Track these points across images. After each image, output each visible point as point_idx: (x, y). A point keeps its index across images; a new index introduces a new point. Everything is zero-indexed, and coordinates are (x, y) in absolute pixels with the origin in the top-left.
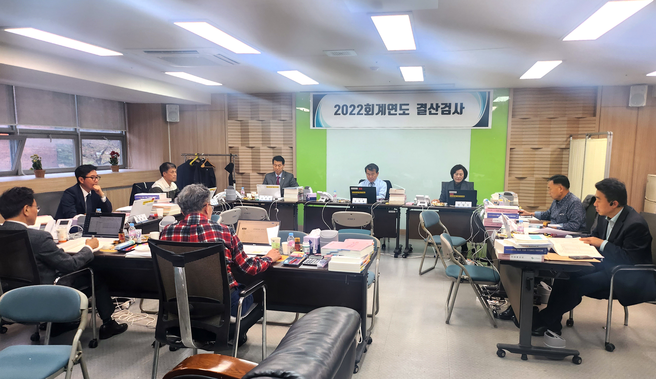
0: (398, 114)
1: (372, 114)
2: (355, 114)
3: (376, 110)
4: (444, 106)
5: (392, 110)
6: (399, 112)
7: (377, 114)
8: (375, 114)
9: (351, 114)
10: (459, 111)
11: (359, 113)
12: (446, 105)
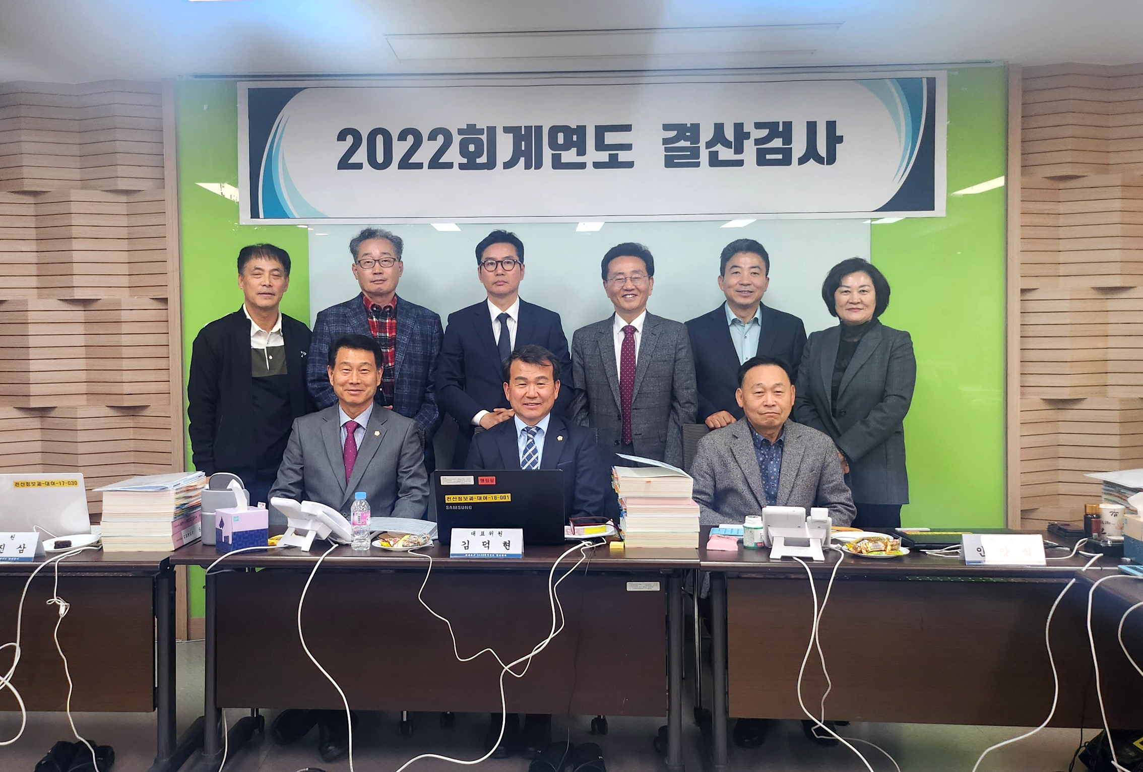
0: (590, 165)
3: (505, 147)
5: (566, 147)
6: (593, 155)
7: (508, 165)
8: (499, 164)
9: (405, 164)
10: (822, 150)
11: (436, 163)
12: (772, 128)
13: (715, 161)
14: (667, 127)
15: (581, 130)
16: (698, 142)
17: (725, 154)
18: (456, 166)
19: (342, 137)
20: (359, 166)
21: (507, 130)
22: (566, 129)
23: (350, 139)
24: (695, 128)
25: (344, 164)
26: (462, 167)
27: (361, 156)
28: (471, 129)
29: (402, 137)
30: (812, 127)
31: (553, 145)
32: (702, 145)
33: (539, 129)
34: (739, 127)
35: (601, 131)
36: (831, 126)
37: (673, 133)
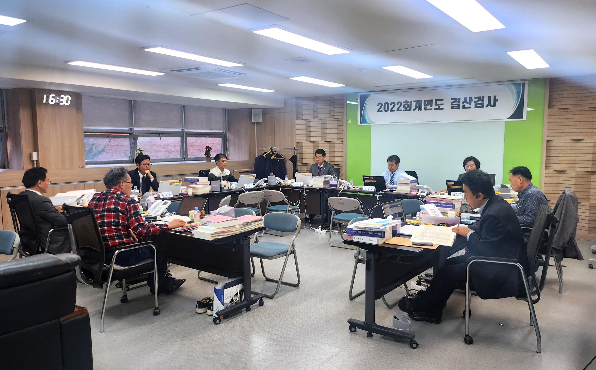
0: (433, 109)
1: (410, 110)
2: (394, 111)
3: (414, 106)
4: (477, 99)
5: (428, 105)
6: (434, 107)
7: (414, 110)
8: (412, 110)
9: (392, 110)
10: (492, 103)
11: (398, 110)
12: (479, 98)
13: (464, 107)
15: (432, 101)
16: (460, 103)
17: (467, 105)
18: (402, 110)
19: (378, 105)
20: (382, 111)
21: (414, 101)
22: (428, 101)
23: (380, 105)
24: (459, 99)
25: (379, 111)
26: (404, 110)
27: (382, 109)
28: (406, 101)
29: (391, 104)
30: (490, 97)
31: (425, 105)
32: (461, 103)
33: (422, 101)
34: (470, 98)
35: (436, 101)
36: (495, 97)
37: (454, 101)
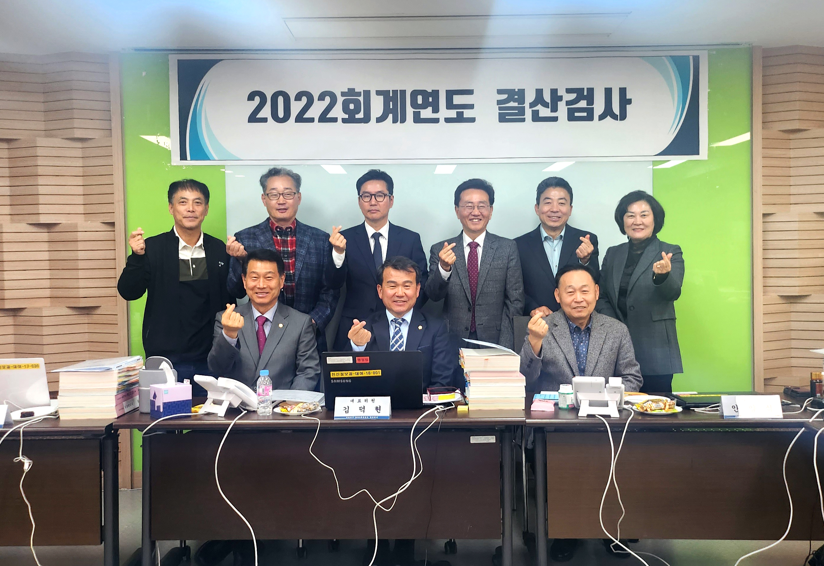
0: (442, 120)
1: (366, 119)
2: (311, 120)
3: (377, 106)
5: (424, 106)
6: (444, 113)
7: (379, 120)
8: (373, 119)
9: (300, 119)
10: (616, 109)
11: (324, 118)
12: (579, 92)
13: (536, 117)
14: (500, 92)
16: (524, 103)
17: (544, 112)
18: (340, 120)
19: (251, 97)
20: (265, 120)
21: (379, 93)
22: (423, 93)
23: (257, 99)
24: (522, 92)
25: (253, 118)
26: (344, 121)
27: (266, 112)
28: (351, 92)
29: (298, 97)
30: (608, 92)
31: (414, 104)
32: (527, 105)
33: (403, 92)
34: (554, 92)
35: (450, 94)
36: (623, 91)
37: (505, 96)
